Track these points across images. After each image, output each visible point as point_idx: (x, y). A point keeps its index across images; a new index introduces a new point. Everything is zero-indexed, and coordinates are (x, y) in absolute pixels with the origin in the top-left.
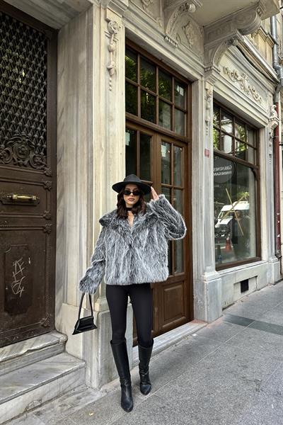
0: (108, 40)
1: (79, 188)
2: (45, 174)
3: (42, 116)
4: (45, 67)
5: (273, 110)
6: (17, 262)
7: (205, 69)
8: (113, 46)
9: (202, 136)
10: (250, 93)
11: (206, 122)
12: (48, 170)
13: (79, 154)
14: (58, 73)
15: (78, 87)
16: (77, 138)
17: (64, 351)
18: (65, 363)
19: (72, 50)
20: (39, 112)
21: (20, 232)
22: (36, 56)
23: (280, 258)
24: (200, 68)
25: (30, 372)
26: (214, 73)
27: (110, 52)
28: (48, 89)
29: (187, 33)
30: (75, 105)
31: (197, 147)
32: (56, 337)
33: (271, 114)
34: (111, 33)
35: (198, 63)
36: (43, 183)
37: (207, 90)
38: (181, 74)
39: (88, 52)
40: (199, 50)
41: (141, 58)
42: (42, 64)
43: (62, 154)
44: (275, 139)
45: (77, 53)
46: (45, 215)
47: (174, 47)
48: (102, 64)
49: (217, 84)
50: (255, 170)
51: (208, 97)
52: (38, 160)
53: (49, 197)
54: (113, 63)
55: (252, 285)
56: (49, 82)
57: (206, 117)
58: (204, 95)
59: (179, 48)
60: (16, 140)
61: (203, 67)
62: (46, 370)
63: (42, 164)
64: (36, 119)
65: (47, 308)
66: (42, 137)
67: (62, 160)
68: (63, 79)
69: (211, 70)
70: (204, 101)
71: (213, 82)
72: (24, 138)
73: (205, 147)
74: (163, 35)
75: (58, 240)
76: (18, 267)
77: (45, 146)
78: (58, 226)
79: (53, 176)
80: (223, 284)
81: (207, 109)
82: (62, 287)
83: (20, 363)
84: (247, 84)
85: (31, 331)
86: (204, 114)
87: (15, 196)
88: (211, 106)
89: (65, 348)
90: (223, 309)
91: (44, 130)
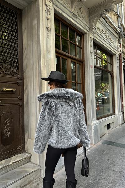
0: (47, 14)
1: (35, 84)
2: (18, 78)
3: (16, 51)
4: (17, 27)
5: (119, 47)
6: (6, 120)
7: (89, 28)
8: (49, 17)
9: (89, 58)
10: (109, 39)
11: (91, 52)
12: (20, 76)
13: (34, 68)
14: (23, 30)
15: (33, 37)
16: (33, 61)
17: (30, 161)
18: (31, 167)
19: (29, 19)
20: (15, 49)
21: (7, 106)
22: (13, 22)
23: (123, 113)
24: (88, 27)
25: (14, 172)
26: (94, 30)
27: (47, 20)
28: (19, 38)
29: (81, 11)
30: (32, 45)
31: (87, 64)
32: (26, 155)
33: (118, 49)
34: (48, 11)
35: (87, 25)
36: (17, 82)
37: (91, 38)
38: (79, 30)
39: (37, 20)
40: (87, 19)
41: (61, 23)
42: (15, 26)
43: (26, 69)
44: (120, 60)
45: (32, 20)
46: (19, 98)
47: (76, 18)
48: (44, 25)
49: (95, 35)
50: (112, 74)
51: (91, 41)
52: (15, 71)
53: (20, 89)
54: (49, 25)
55: (112, 126)
56: (19, 35)
57: (91, 50)
58: (90, 40)
59: (78, 18)
60: (4, 62)
61: (89, 27)
62: (22, 171)
63: (17, 74)
64: (13, 52)
65: (21, 141)
66: (16, 61)
67: (26, 71)
68: (25, 33)
69: (92, 28)
70: (89, 42)
71: (94, 34)
72: (8, 62)
73: (91, 64)
74: (71, 12)
75: (25, 109)
76: (7, 122)
77: (17, 65)
78: (25, 102)
79: (22, 79)
80: (100, 126)
81: (91, 46)
82: (28, 131)
83: (10, 168)
84: (108, 35)
85: (14, 153)
86: (90, 49)
87: (4, 89)
88: (93, 45)
89: (30, 160)
90: (101, 137)
91: (17, 57)
